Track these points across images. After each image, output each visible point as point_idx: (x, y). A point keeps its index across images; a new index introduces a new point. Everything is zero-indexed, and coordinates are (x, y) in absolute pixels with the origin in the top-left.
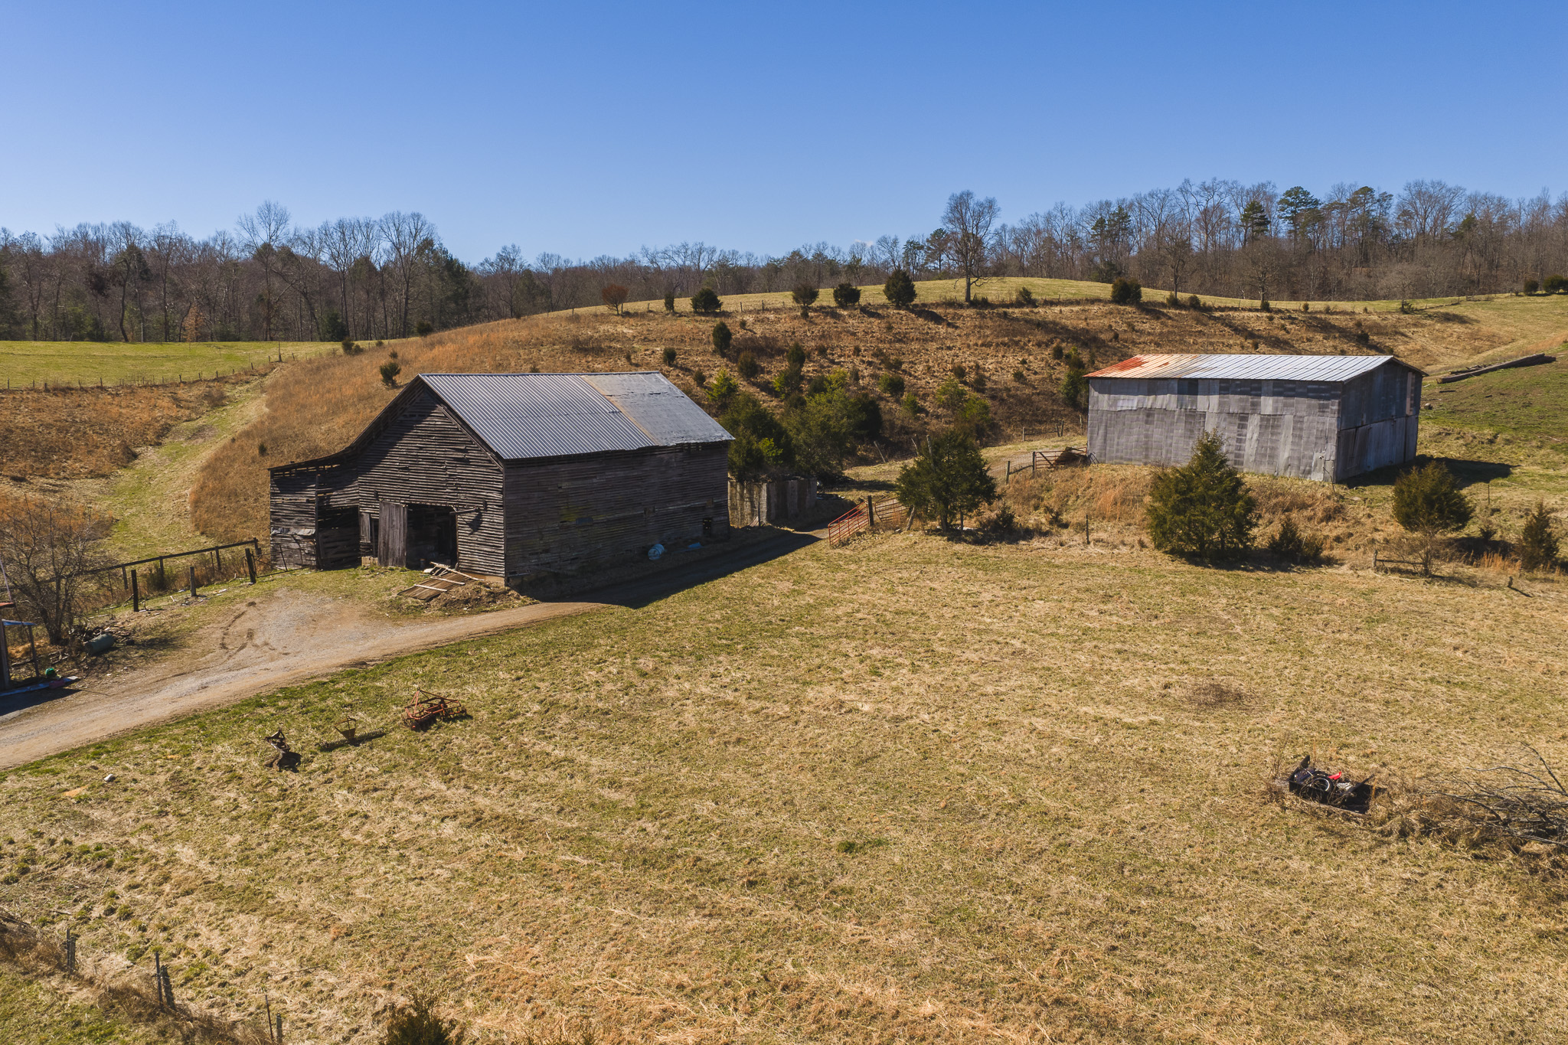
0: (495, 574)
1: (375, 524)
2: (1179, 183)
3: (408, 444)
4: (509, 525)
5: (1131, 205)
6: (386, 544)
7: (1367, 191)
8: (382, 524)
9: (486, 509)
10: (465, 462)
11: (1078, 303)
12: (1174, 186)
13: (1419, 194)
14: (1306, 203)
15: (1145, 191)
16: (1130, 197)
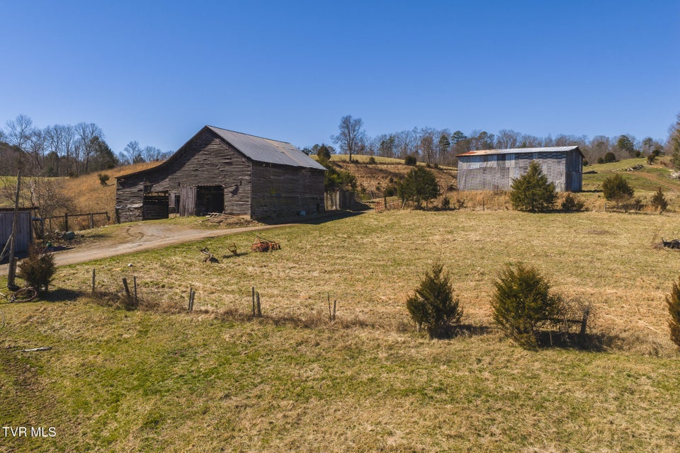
0: (245, 214)
1: (178, 198)
2: (413, 128)
3: (199, 158)
4: (253, 191)
5: (395, 136)
6: (184, 207)
7: (485, 133)
8: (182, 197)
9: (241, 184)
10: (230, 164)
12: (411, 129)
13: (505, 134)
14: (462, 137)
15: (400, 131)
16: (394, 134)
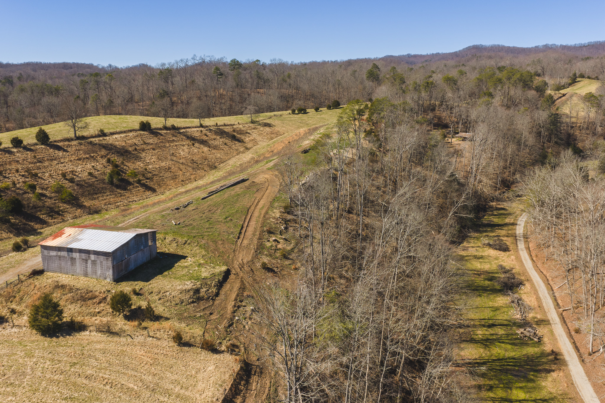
7: (258, 61)
11: (125, 132)
15: (178, 59)
